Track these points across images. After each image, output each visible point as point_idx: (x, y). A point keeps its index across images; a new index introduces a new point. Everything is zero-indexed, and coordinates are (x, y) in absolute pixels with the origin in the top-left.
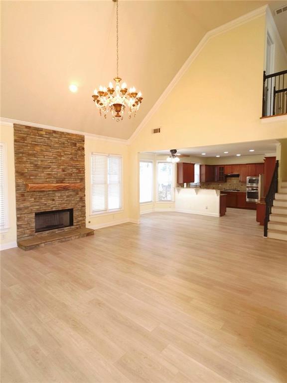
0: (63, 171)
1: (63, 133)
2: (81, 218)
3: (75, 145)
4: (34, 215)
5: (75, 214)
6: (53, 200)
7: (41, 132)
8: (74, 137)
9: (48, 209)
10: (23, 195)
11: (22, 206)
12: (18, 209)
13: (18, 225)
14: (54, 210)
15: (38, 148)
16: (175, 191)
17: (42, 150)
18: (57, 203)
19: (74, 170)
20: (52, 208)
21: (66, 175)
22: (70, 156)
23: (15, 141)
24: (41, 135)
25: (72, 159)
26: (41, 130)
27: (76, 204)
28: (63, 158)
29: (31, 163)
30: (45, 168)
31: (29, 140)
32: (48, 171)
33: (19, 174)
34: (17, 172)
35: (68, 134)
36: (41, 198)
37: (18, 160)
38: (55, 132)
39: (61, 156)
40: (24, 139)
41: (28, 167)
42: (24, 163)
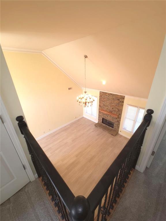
0: (112, 108)
1: (114, 95)
3: (119, 100)
4: (102, 118)
5: (115, 125)
7: (106, 94)
10: (100, 112)
11: (100, 114)
15: (105, 99)
17: (106, 100)
18: (109, 118)
19: (117, 110)
20: (107, 119)
21: (113, 110)
22: (116, 104)
23: (100, 97)
24: (106, 95)
25: (116, 105)
26: (107, 93)
27: (115, 122)
28: (113, 104)
29: (103, 104)
30: (106, 106)
31: (103, 97)
33: (100, 106)
35: (116, 95)
36: (104, 115)
37: (100, 102)
38: (111, 94)
39: (112, 103)
40: (101, 96)
41: (102, 105)
42: (101, 103)
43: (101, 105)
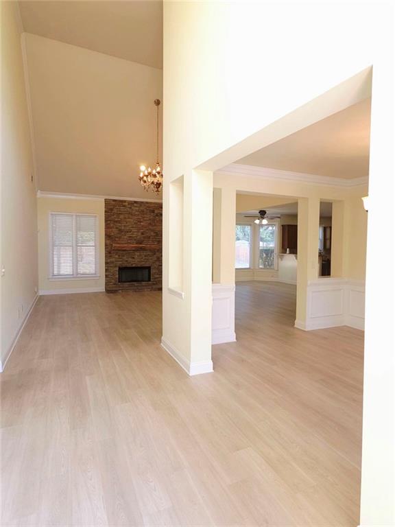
0: (142, 234)
1: (142, 202)
2: (157, 276)
3: (153, 212)
4: (117, 269)
5: (153, 271)
6: (133, 258)
7: (124, 204)
8: (153, 205)
9: (129, 265)
10: (110, 253)
11: (109, 261)
12: (106, 263)
13: (106, 275)
14: (134, 266)
15: (122, 216)
16: (278, 259)
17: (125, 218)
18: (137, 260)
19: (152, 233)
20: (132, 264)
21: (144, 238)
22: (149, 222)
23: (106, 212)
24: (124, 206)
25: (150, 224)
26: (125, 201)
27: (153, 263)
28: (142, 224)
29: (117, 228)
30: (127, 232)
31: (115, 211)
32: (129, 234)
33: (108, 236)
34: (106, 235)
35: (147, 203)
36: (124, 256)
37: (107, 227)
38: (135, 202)
39: (141, 222)
40: (112, 210)
41: (114, 232)
42: (111, 228)
43: (112, 234)
